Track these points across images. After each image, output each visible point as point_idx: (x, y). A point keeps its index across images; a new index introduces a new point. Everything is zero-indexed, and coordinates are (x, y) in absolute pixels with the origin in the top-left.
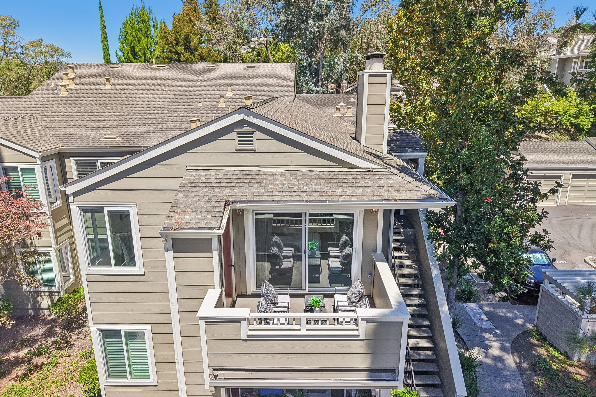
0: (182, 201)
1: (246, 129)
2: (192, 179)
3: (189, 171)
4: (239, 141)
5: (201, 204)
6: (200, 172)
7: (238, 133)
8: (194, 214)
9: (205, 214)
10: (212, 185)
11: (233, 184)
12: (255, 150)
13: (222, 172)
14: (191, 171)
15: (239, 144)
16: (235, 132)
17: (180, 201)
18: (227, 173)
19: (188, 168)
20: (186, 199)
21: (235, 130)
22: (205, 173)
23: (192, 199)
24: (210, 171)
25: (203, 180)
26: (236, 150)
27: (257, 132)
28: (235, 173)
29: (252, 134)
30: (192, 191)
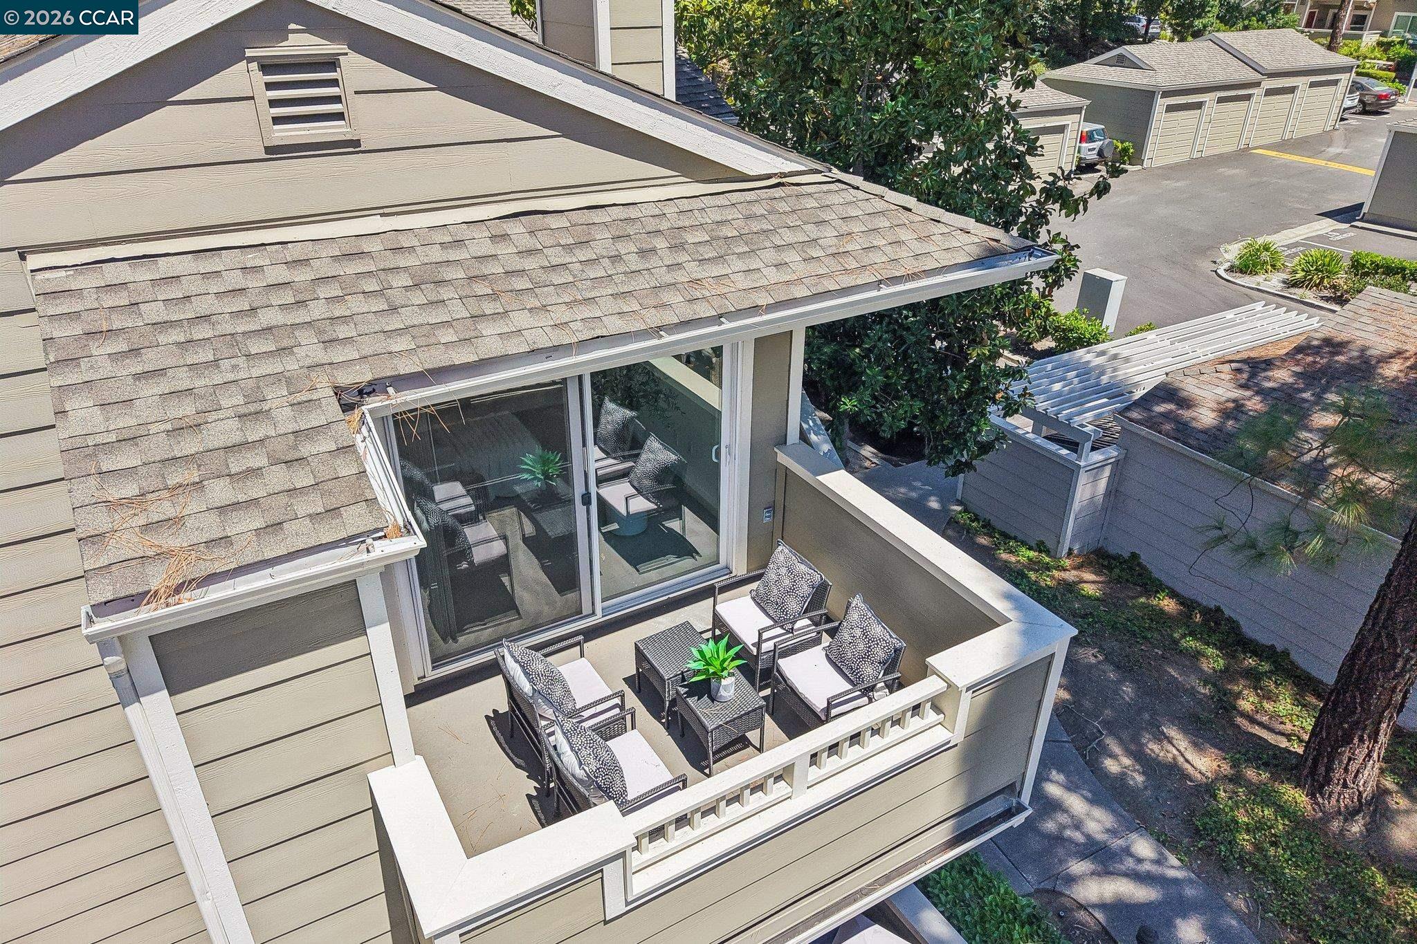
0: (113, 437)
1: (300, 43)
2: (93, 315)
3: (48, 275)
4: (273, 103)
5: (224, 431)
6: (112, 273)
7: (267, 67)
8: (220, 492)
9: (278, 478)
10: (220, 329)
11: (317, 310)
12: (357, 143)
13: (228, 258)
14: (62, 273)
15: (277, 120)
16: (251, 60)
17: (99, 439)
18: (252, 259)
19: (34, 261)
20: (125, 421)
21: (249, 53)
22: (143, 274)
23: (157, 414)
24: (161, 261)
25: (155, 312)
26: (268, 150)
27: (353, 55)
28: (293, 253)
29: (331, 63)
30: (137, 377)
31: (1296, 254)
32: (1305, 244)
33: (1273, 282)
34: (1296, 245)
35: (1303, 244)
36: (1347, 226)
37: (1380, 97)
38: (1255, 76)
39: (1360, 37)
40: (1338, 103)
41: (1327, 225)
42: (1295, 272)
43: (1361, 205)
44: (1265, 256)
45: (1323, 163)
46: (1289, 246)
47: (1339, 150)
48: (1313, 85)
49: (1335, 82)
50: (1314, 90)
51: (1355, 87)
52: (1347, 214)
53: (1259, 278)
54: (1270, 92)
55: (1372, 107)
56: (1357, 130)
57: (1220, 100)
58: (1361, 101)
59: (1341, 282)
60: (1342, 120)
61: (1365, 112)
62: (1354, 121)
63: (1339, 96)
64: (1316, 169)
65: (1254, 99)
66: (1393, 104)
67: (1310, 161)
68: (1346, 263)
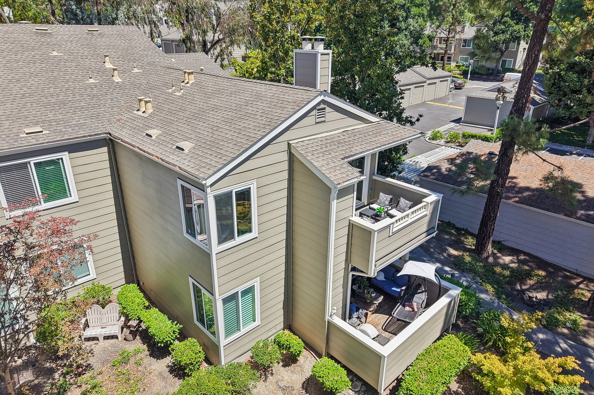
1: (322, 106)
4: (317, 116)
6: (301, 144)
7: (318, 110)
12: (325, 121)
14: (295, 144)
19: (291, 142)
26: (316, 123)
27: (327, 107)
29: (324, 109)
31: (447, 134)
32: (448, 130)
33: (442, 142)
34: (446, 131)
35: (448, 131)
36: (458, 124)
37: (460, 84)
38: (425, 80)
39: (450, 64)
40: (448, 87)
41: (453, 125)
42: (447, 139)
43: (461, 118)
44: (438, 135)
45: (448, 105)
46: (444, 131)
47: (451, 101)
48: (441, 81)
49: (447, 80)
50: (441, 83)
51: (453, 81)
52: (458, 121)
53: (438, 141)
54: (429, 84)
55: (458, 87)
56: (455, 95)
57: (415, 87)
58: (455, 85)
59: (461, 141)
60: (450, 91)
61: (456, 89)
62: (454, 92)
63: (449, 85)
64: (446, 107)
65: (425, 86)
66: (464, 86)
67: (444, 105)
68: (461, 135)
